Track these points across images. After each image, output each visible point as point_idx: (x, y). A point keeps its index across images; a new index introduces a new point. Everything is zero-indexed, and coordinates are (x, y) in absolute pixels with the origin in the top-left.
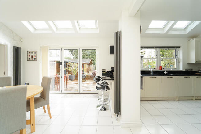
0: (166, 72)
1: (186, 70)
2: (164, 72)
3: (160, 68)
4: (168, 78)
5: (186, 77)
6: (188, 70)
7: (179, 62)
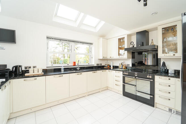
0: (78, 68)
1: (97, 65)
2: (76, 68)
3: (74, 63)
4: (78, 74)
5: (95, 72)
6: (99, 65)
7: (92, 58)
